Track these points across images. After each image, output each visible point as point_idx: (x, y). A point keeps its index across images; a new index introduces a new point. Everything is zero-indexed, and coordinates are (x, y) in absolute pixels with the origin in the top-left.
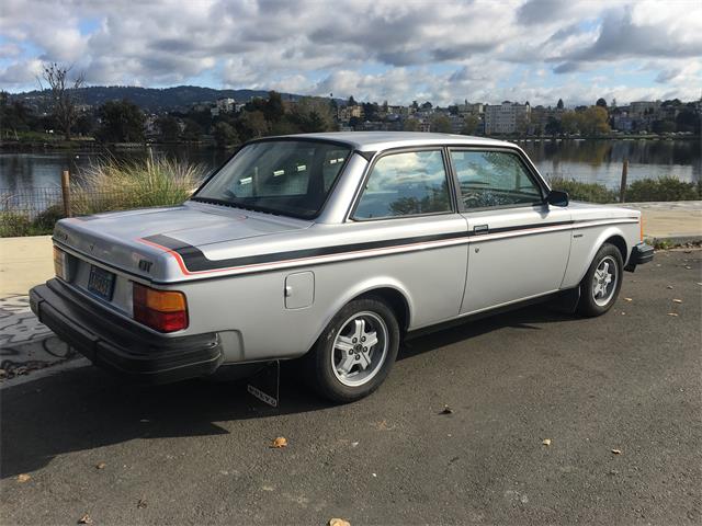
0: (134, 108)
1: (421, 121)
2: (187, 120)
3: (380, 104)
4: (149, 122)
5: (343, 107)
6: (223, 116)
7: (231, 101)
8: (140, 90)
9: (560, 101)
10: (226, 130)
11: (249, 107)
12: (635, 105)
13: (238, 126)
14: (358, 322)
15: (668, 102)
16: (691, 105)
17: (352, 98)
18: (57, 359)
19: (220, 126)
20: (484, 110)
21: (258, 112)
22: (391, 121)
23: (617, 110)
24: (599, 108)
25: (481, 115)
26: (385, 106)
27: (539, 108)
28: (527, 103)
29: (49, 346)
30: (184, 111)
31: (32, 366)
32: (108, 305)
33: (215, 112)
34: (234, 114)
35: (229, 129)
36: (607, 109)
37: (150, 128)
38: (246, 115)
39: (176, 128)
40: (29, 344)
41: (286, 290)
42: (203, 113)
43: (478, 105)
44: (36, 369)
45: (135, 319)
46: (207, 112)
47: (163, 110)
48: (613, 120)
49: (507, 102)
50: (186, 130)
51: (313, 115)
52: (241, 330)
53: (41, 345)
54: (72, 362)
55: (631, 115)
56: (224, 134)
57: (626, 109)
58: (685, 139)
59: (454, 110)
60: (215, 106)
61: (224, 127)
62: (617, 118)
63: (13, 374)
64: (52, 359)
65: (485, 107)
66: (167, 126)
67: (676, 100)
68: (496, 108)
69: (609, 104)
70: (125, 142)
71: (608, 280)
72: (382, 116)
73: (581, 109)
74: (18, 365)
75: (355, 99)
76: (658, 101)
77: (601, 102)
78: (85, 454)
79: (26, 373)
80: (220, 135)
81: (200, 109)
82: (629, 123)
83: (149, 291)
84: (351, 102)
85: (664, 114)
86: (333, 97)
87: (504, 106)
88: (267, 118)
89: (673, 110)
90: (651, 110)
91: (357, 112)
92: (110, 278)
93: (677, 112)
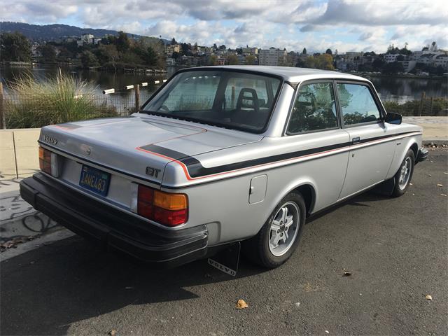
0: (23, 38)
1: (219, 57)
2: (60, 47)
3: (193, 44)
4: (34, 48)
5: (168, 45)
6: (86, 46)
7: (91, 36)
8: (26, 25)
9: (305, 49)
10: (90, 56)
11: (104, 41)
12: (348, 54)
13: (98, 54)
14: (284, 209)
15: (367, 53)
16: (381, 56)
17: (174, 39)
18: (36, 234)
19: (85, 53)
20: (259, 52)
21: (112, 45)
22: (199, 56)
23: (338, 57)
24: (328, 55)
25: (256, 55)
26: (196, 46)
27: (292, 53)
28: (285, 49)
29: (28, 224)
30: (58, 42)
31: (18, 241)
32: (103, 199)
33: (80, 43)
34: (94, 46)
35: (92, 56)
36: (332, 55)
37: (34, 52)
38: (103, 47)
39: (53, 53)
40: (13, 222)
41: (250, 189)
42: (71, 43)
43: (255, 48)
44: (21, 242)
45: (138, 214)
46: (75, 43)
47: (43, 40)
48: (335, 63)
49: (273, 48)
50: (60, 54)
51: (150, 49)
52: (221, 222)
53: (21, 223)
54: (48, 236)
55: (346, 60)
56: (89, 59)
57: (343, 56)
58: (378, 76)
59: (240, 51)
60: (80, 39)
61: (88, 54)
62: (338, 62)
63: (4, 248)
64: (31, 234)
65: (259, 51)
66: (46, 51)
67: (373, 52)
68: (266, 52)
69: (333, 53)
70: (17, 61)
71: (406, 173)
72: (194, 52)
73: (317, 55)
74: (6, 240)
75: (176, 40)
76: (362, 53)
77: (329, 51)
78: (94, 321)
79: (14, 247)
80: (85, 59)
81: (69, 40)
82: (345, 65)
83: (156, 193)
84: (174, 42)
85: (365, 61)
86: (162, 38)
87: (271, 50)
88: (118, 50)
89: (370, 59)
90: (358, 57)
91: (177, 49)
92: (105, 177)
93: (373, 60)
